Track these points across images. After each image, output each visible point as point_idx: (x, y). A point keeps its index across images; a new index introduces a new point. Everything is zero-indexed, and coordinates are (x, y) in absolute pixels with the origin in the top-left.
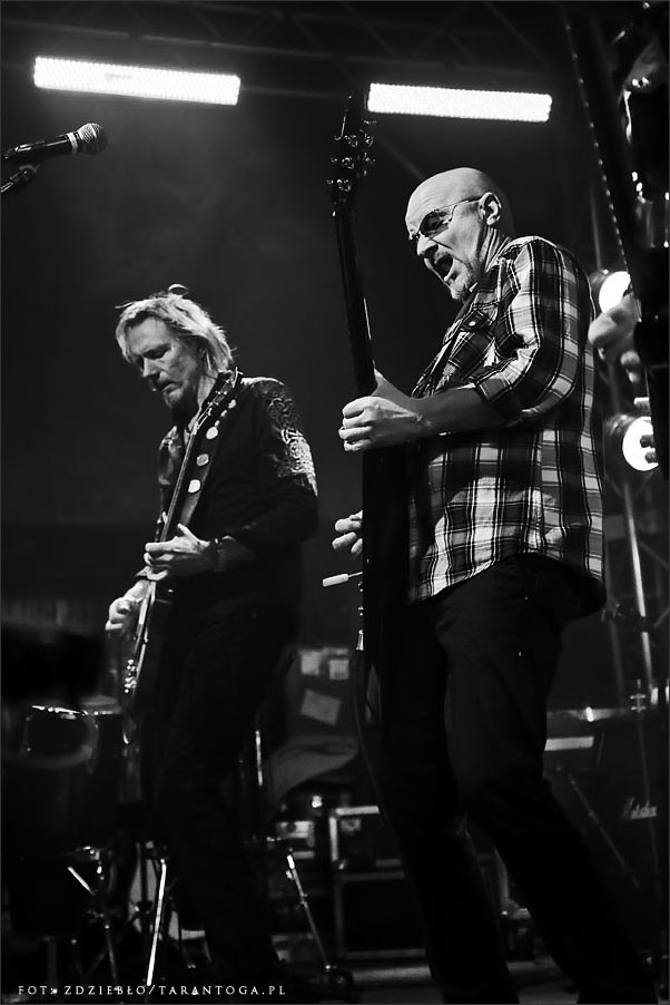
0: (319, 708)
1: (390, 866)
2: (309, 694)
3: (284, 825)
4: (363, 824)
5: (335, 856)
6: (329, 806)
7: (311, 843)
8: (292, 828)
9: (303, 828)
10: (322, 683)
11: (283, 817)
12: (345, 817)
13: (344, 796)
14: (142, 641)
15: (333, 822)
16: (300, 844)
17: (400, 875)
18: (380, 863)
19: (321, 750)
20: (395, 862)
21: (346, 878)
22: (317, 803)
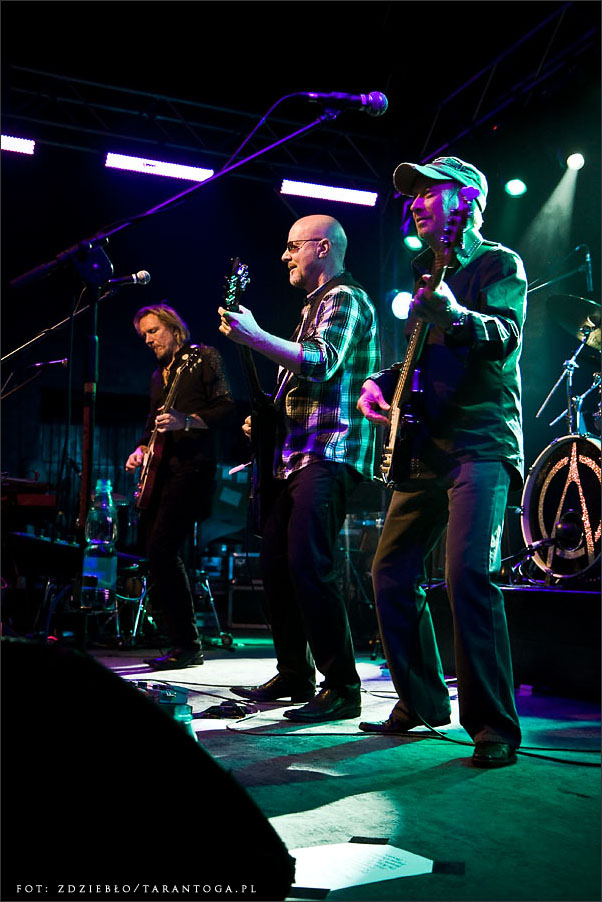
0: (230, 497)
1: (258, 585)
2: (225, 489)
3: (206, 559)
4: (247, 561)
5: (231, 577)
6: (230, 550)
7: (219, 569)
8: (210, 561)
9: (216, 561)
10: (233, 483)
11: (205, 554)
12: (237, 558)
13: (238, 546)
14: (145, 474)
15: (231, 559)
16: (213, 569)
17: (262, 588)
18: (254, 582)
19: (228, 522)
20: (260, 582)
21: (236, 588)
22: (224, 549)
